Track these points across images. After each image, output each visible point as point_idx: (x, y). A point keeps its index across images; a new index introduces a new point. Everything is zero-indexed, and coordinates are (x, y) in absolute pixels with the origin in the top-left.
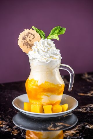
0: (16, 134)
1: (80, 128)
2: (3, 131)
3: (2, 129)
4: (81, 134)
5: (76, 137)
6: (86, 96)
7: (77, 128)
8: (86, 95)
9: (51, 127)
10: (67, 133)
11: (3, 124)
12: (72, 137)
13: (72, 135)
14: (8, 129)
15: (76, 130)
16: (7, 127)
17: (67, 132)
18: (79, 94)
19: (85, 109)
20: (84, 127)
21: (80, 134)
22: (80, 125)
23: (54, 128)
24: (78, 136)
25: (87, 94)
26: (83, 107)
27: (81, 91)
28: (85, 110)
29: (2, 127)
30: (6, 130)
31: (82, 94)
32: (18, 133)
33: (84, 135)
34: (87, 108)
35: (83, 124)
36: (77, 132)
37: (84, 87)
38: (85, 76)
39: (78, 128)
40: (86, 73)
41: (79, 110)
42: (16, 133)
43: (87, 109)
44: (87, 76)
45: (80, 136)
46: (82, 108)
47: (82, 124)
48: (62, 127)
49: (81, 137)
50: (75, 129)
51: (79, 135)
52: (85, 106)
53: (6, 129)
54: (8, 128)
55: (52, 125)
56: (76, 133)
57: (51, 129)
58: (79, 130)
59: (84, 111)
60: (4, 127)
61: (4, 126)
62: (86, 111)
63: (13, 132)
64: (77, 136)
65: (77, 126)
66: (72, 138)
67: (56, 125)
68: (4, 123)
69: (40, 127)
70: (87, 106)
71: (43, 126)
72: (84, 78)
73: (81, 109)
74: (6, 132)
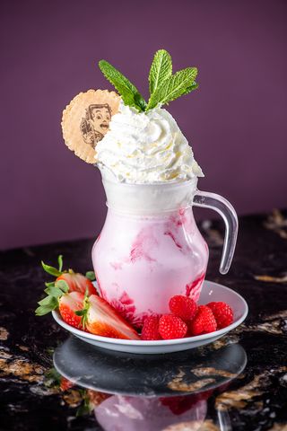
0: (77, 403)
1: (265, 384)
2: (38, 396)
3: (34, 390)
4: (268, 401)
5: (253, 410)
6: (280, 284)
7: (255, 385)
8: (278, 280)
9: (178, 380)
10: (226, 398)
11: (37, 374)
12: (242, 412)
13: (243, 406)
14: (52, 390)
15: (253, 390)
16: (50, 382)
17: (225, 394)
18: (258, 278)
19: (277, 324)
20: (275, 379)
21: (265, 402)
22: (263, 375)
23: (188, 383)
24: (261, 408)
25: (282, 277)
26: (271, 318)
27: (264, 269)
28: (278, 328)
29: (34, 383)
30: (45, 393)
31: (266, 278)
32: (81, 400)
33: (277, 406)
34: (282, 320)
35: (272, 371)
36: (255, 395)
37: (271, 257)
38: (273, 222)
39: (260, 383)
40: (276, 212)
41: (259, 327)
42: (77, 399)
43: (283, 326)
44: (279, 220)
45: (264, 407)
46: (270, 322)
47: (269, 370)
48: (211, 380)
49: (267, 409)
50: (251, 387)
51: (261, 404)
52: (277, 316)
53: (45, 390)
54: (52, 385)
55: (182, 374)
56: (253, 398)
57: (178, 386)
58: (260, 389)
59: (274, 331)
60: (41, 383)
61: (40, 380)
62: (281, 332)
63: (66, 397)
64: (257, 409)
65: (257, 378)
66: (243, 415)
67: (192, 373)
68: (38, 371)
69: (146, 383)
70: (282, 316)
71: (154, 380)
72: (271, 226)
73: (267, 324)
74: (46, 397)
